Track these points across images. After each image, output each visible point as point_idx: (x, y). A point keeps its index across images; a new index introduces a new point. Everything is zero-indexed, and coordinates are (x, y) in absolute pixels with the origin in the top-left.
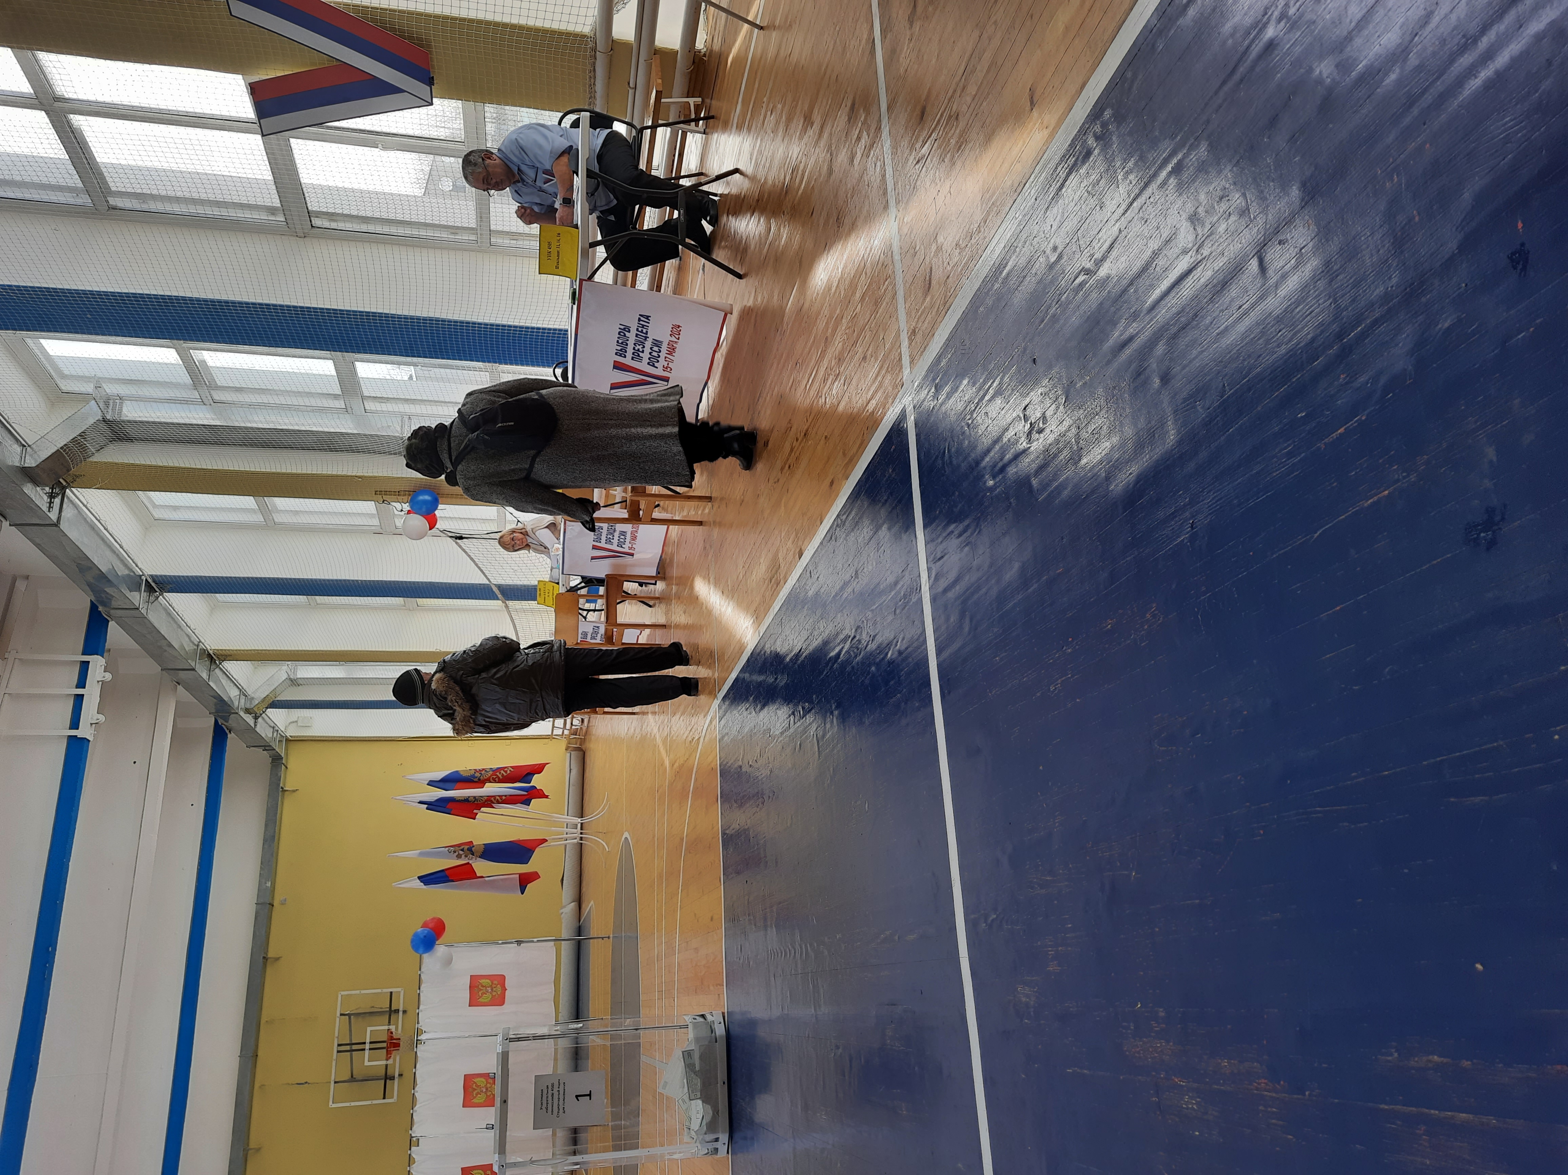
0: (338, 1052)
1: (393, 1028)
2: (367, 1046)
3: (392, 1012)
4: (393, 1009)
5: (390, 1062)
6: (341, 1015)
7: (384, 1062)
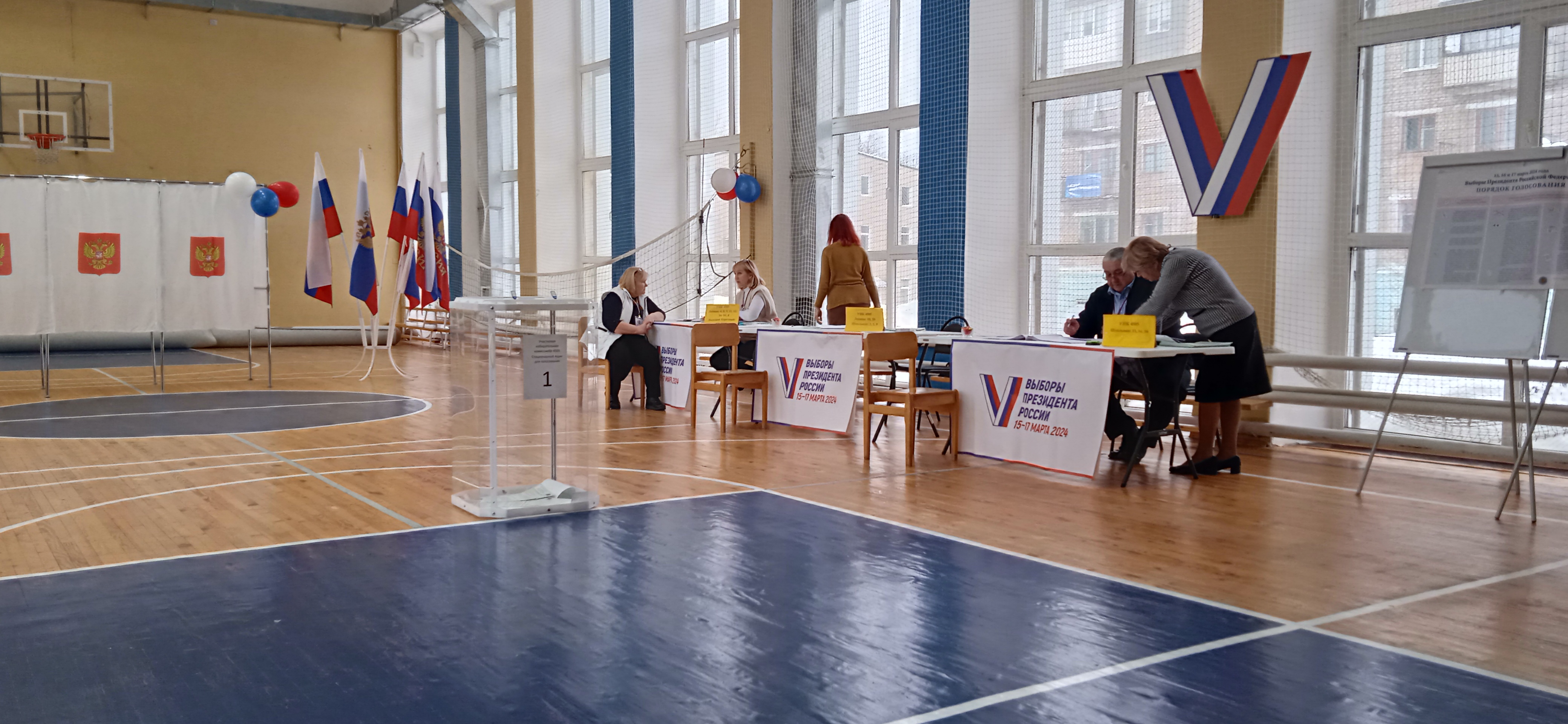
0: (38, 81)
1: (66, 141)
2: (43, 113)
3: (84, 140)
4: (88, 140)
5: (23, 138)
6: (83, 85)
7: (22, 131)
